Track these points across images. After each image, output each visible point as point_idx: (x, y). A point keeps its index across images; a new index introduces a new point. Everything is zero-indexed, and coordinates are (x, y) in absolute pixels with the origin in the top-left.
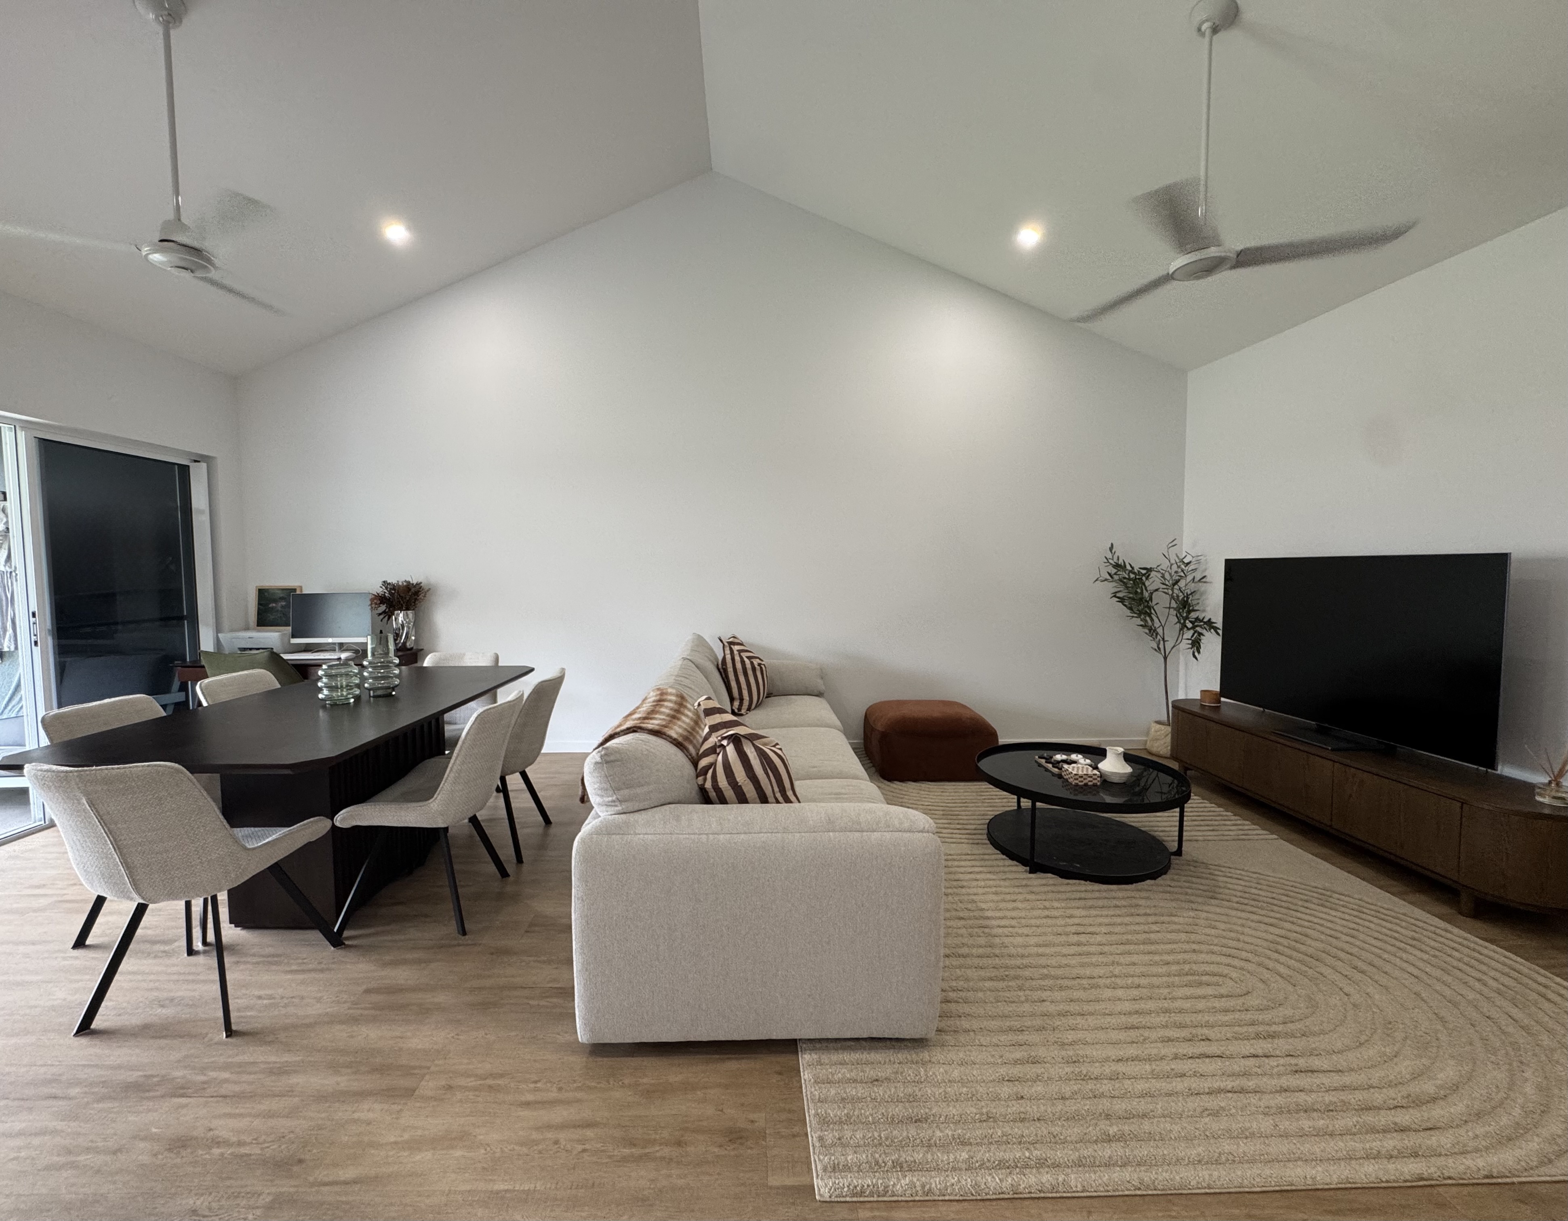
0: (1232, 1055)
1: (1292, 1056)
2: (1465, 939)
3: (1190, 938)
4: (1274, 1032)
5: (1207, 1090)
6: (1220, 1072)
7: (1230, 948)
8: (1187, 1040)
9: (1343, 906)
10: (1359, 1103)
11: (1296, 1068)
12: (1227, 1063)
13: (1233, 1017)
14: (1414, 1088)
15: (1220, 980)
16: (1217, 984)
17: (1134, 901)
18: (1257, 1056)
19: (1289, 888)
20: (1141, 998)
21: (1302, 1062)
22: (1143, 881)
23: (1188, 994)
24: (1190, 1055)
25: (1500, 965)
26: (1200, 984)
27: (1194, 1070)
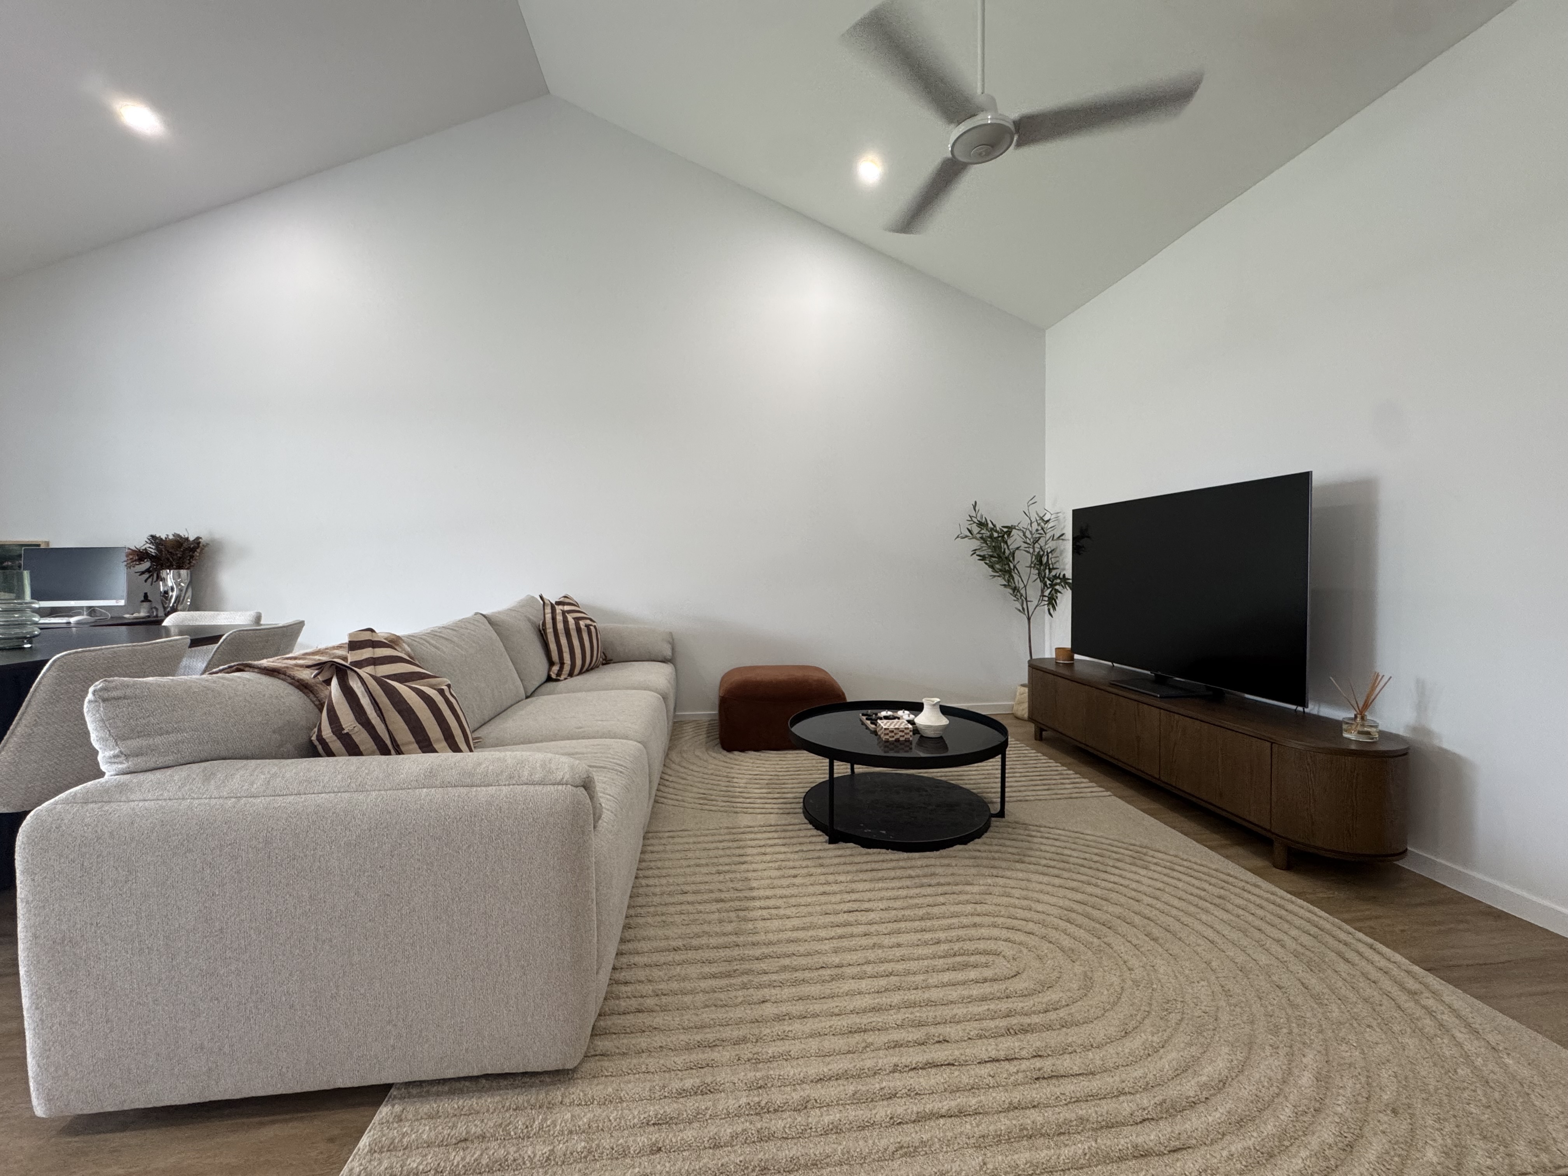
0: (967, 1061)
1: (1040, 1056)
2: (1272, 894)
3: (975, 909)
4: (1029, 1025)
5: (914, 1117)
6: (942, 1088)
7: (1016, 918)
8: (920, 1044)
9: (1156, 864)
10: (1100, 1119)
11: (1039, 1074)
12: (957, 1073)
13: (987, 1007)
14: (1172, 1091)
15: (990, 958)
16: (986, 965)
17: (933, 870)
18: (998, 1061)
19: (1105, 847)
20: (886, 990)
21: (1047, 1065)
22: (952, 846)
23: (945, 980)
24: (914, 1066)
25: (1303, 922)
26: (966, 966)
27: (908, 1088)
